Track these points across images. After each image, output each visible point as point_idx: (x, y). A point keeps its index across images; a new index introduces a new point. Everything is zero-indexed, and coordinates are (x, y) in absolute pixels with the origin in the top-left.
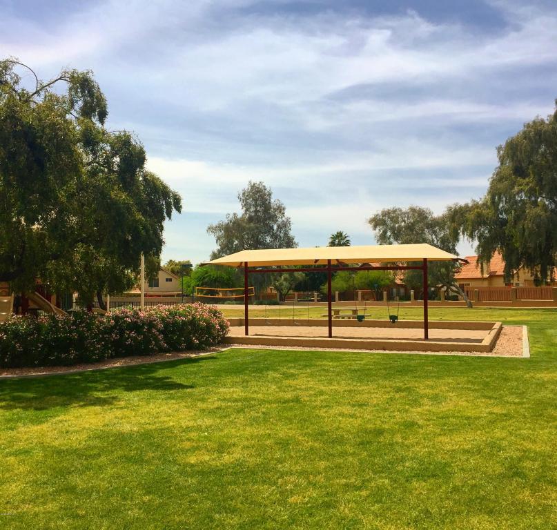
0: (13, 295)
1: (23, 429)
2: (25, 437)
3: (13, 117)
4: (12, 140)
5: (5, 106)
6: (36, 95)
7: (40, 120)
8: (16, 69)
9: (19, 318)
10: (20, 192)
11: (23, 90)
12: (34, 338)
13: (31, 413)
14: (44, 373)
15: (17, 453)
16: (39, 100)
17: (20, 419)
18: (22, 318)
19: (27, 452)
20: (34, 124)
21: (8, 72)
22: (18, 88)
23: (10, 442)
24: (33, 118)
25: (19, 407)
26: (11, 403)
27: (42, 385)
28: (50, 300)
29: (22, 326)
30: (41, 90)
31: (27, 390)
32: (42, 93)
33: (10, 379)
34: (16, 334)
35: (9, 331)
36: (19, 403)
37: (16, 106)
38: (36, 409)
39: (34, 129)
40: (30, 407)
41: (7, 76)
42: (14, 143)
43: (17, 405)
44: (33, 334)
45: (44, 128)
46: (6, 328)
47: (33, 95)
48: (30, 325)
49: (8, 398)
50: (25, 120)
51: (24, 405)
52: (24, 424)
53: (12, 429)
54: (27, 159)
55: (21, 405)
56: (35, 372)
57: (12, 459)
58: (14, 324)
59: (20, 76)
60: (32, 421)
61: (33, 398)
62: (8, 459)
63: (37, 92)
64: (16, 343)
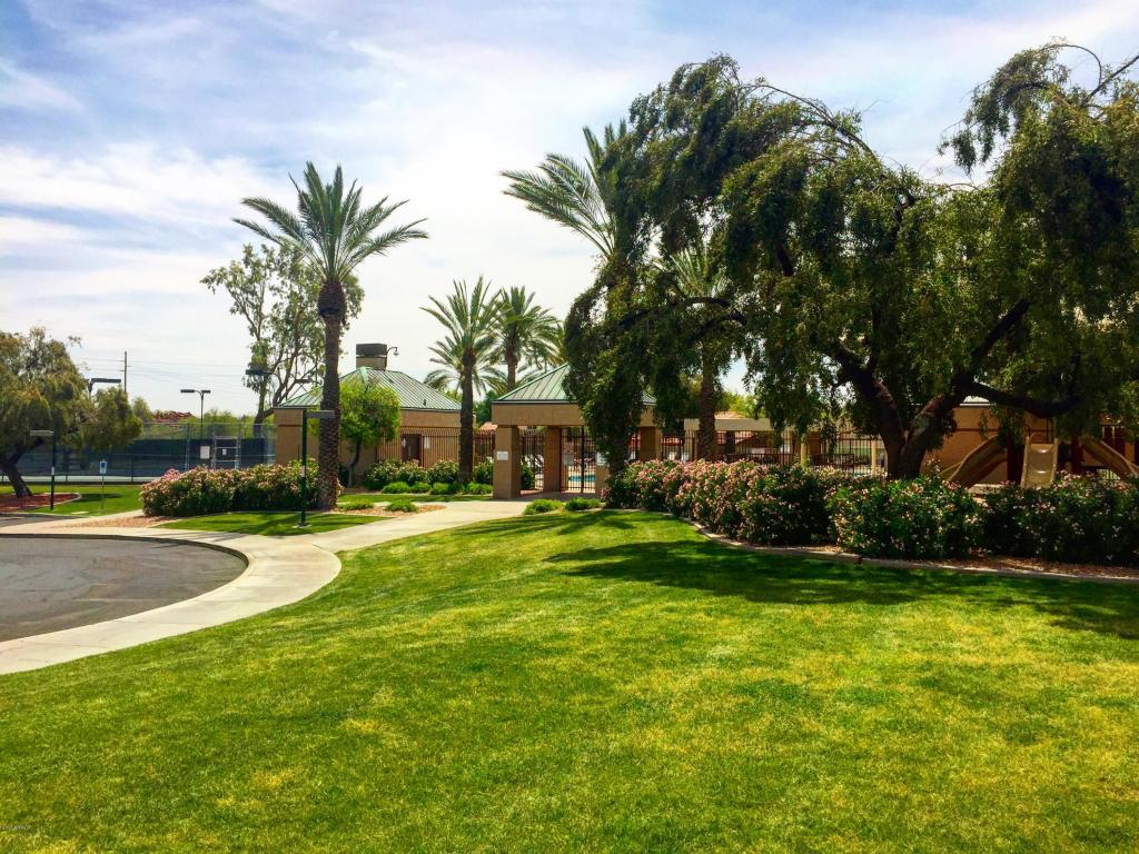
0: (1056, 440)
1: (1106, 666)
2: (1113, 679)
3: (1064, 137)
4: (1062, 178)
5: (1048, 122)
6: (1098, 93)
7: (1112, 133)
8: (1063, 57)
9: (1075, 480)
10: (1077, 263)
11: (1075, 90)
12: (1104, 515)
13: (1113, 641)
14: (1127, 578)
15: (1105, 703)
16: (1104, 100)
17: (1096, 648)
18: (1081, 479)
19: (1121, 704)
20: (1101, 142)
21: (1048, 66)
22: (1067, 88)
23: (1085, 682)
24: (1099, 133)
25: (1092, 628)
26: (1075, 619)
27: (1127, 597)
28: (1123, 452)
29: (1082, 493)
30: (1107, 82)
31: (1099, 602)
32: (1110, 87)
33: (1066, 580)
34: (1072, 507)
35: (1059, 500)
36: (1090, 621)
37: (1069, 119)
38: (1123, 636)
39: (1102, 150)
40: (1112, 631)
41: (1046, 73)
42: (1066, 183)
43: (1086, 624)
44: (1101, 508)
45: (1121, 144)
46: (1054, 495)
47: (1093, 94)
48: (1096, 492)
49: (1068, 610)
50: (1084, 140)
51: (1100, 626)
52: (1107, 659)
53: (1087, 662)
54: (1090, 206)
55: (1095, 626)
56: (1110, 573)
57: (1096, 711)
58: (1068, 489)
59: (1069, 67)
60: (1120, 656)
61: (1114, 616)
62: (1090, 709)
63: (1102, 88)
64: (1073, 521)
